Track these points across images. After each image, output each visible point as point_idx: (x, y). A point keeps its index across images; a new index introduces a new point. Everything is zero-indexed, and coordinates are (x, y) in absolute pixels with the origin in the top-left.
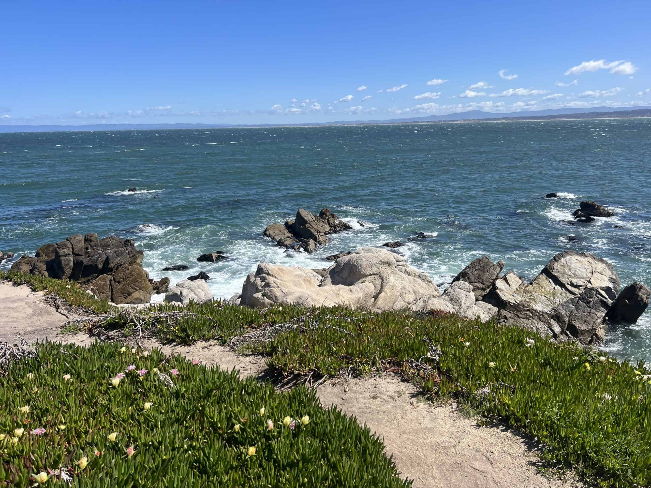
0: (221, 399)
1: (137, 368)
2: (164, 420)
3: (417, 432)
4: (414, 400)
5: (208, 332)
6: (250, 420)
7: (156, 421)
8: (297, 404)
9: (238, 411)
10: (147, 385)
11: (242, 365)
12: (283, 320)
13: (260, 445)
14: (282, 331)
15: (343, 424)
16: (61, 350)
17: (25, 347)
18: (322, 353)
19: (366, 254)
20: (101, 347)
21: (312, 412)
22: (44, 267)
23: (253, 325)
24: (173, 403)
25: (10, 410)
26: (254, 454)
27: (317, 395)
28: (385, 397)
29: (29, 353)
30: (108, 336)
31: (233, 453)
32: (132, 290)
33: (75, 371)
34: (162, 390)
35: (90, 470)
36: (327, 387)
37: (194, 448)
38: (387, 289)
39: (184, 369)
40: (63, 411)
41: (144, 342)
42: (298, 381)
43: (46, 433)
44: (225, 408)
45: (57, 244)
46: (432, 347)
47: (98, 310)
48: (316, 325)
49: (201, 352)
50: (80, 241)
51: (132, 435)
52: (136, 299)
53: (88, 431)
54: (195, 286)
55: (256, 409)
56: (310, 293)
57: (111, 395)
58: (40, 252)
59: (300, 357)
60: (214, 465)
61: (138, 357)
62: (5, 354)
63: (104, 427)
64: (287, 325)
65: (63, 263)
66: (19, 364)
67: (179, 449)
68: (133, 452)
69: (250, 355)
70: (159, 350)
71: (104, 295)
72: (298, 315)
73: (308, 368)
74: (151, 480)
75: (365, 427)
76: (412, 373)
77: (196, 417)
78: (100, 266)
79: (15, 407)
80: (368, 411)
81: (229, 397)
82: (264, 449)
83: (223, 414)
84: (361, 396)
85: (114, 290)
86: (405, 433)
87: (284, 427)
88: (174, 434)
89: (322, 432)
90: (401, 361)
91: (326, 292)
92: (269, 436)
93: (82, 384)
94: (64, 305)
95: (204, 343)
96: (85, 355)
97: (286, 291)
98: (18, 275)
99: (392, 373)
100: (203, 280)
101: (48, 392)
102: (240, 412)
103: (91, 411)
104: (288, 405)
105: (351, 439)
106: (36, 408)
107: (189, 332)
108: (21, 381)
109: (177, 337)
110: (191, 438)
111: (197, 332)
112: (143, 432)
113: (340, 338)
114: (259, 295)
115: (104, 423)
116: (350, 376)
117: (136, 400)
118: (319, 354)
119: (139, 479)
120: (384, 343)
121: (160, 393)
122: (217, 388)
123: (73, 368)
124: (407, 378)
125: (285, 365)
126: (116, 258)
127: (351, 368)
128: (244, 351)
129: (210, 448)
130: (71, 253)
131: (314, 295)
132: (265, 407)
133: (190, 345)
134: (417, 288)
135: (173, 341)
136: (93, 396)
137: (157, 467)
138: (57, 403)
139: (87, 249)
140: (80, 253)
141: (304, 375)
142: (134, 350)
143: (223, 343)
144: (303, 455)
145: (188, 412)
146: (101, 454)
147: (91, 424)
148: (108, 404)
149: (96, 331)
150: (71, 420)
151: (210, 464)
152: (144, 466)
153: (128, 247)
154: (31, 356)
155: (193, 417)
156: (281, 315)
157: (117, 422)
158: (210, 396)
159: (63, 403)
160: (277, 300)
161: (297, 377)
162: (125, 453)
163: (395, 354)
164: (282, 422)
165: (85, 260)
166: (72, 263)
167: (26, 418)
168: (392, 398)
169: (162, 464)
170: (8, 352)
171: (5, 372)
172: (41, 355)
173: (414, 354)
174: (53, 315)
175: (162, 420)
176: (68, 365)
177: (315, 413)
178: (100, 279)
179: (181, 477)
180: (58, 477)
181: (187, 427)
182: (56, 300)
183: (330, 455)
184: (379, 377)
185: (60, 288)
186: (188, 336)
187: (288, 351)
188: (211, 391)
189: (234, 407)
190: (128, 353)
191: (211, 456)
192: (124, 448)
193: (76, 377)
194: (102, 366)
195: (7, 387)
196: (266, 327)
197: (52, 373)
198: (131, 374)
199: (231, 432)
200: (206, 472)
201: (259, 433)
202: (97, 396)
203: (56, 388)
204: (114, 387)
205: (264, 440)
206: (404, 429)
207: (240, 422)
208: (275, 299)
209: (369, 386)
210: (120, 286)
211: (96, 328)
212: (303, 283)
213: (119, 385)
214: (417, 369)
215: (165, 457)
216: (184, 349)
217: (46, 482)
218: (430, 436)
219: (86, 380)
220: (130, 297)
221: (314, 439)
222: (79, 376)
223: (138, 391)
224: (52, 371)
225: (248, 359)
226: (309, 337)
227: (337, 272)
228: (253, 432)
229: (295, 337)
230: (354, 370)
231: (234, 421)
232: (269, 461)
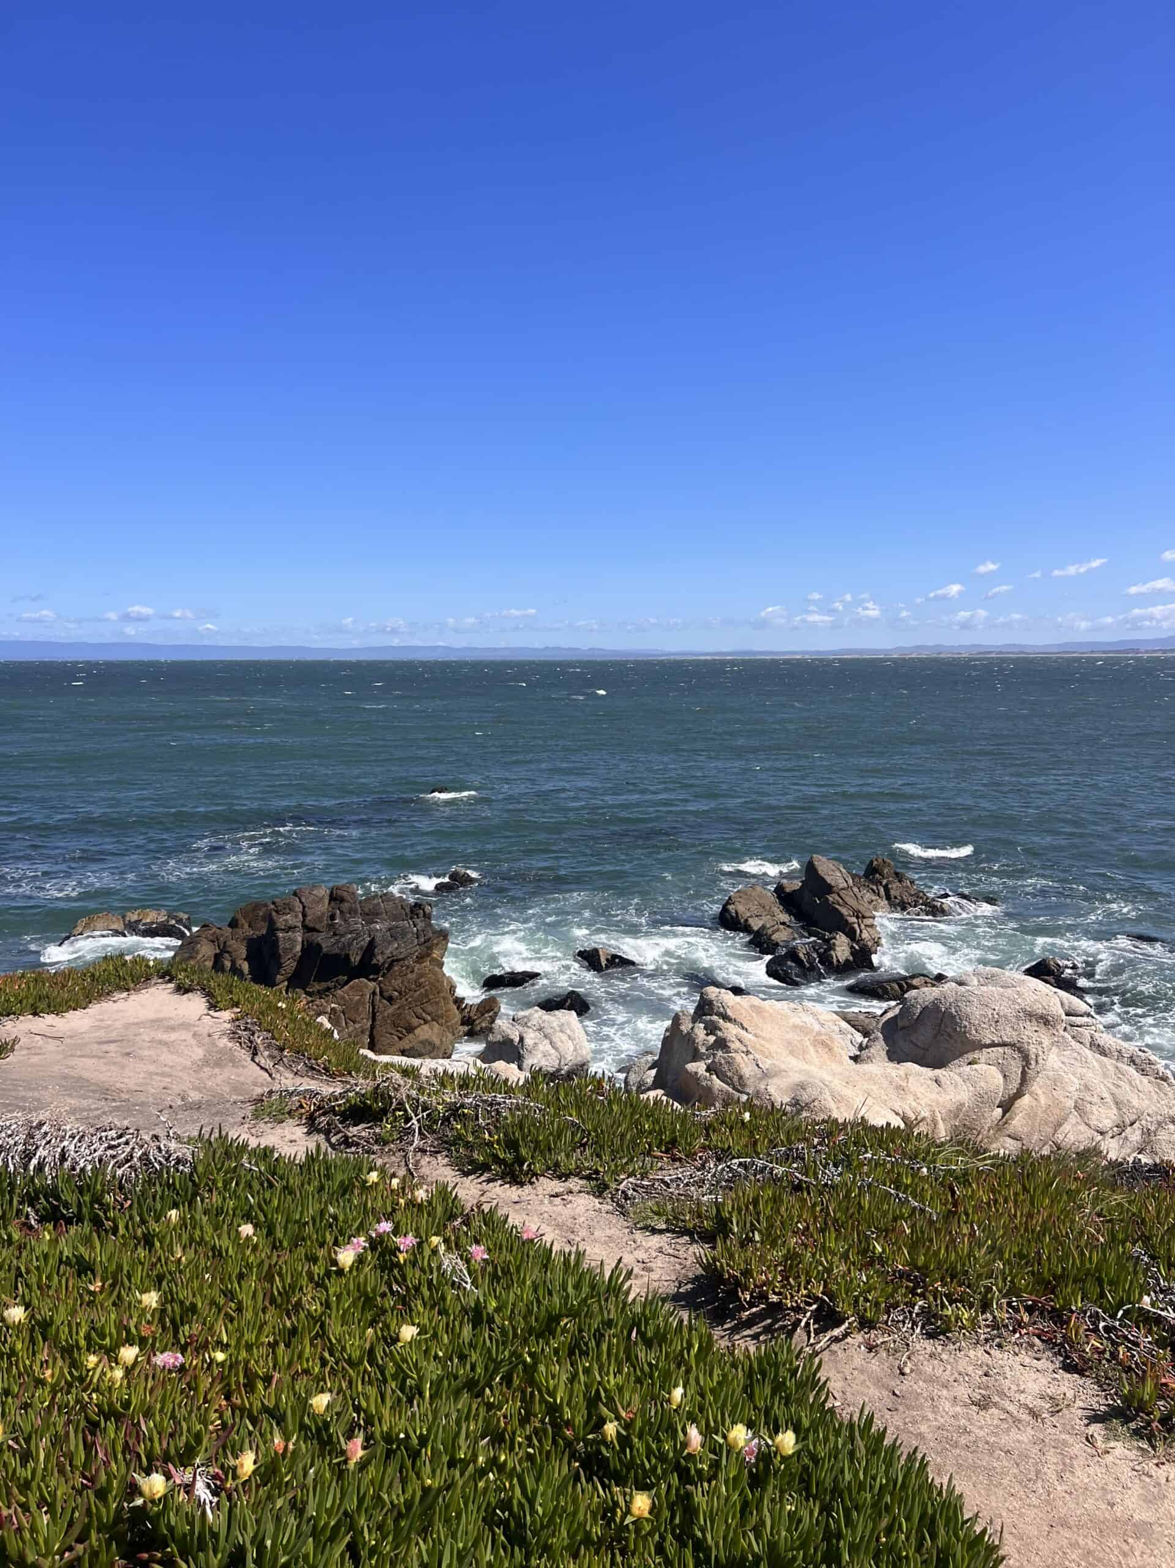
0: (577, 1345)
1: (396, 1231)
2: (440, 1380)
3: (1102, 1528)
4: (1096, 1429)
5: (567, 1156)
6: (643, 1415)
7: (421, 1378)
8: (768, 1390)
9: (617, 1384)
10: (414, 1276)
11: (641, 1255)
12: (750, 1150)
13: (663, 1493)
14: (746, 1178)
15: (887, 1472)
16: (245, 1160)
17: (173, 1145)
18: (845, 1257)
19: (984, 988)
20: (325, 1161)
21: (806, 1423)
22: (243, 952)
23: (675, 1151)
24: (467, 1332)
25: (119, 1296)
26: (646, 1515)
27: (822, 1375)
28: (1011, 1408)
29: (178, 1161)
30: (346, 1137)
31: (596, 1499)
32: (415, 1021)
33: (265, 1216)
34: (443, 1298)
35: (258, 1487)
36: (852, 1351)
37: (501, 1468)
38: (1037, 1086)
39: (501, 1248)
40: (227, 1314)
41: (423, 1162)
42: (776, 1321)
43: (183, 1366)
44: (587, 1371)
45: (274, 903)
46: (1157, 1280)
47: (337, 1066)
48: (832, 1174)
49: (547, 1207)
50: (321, 899)
51: (364, 1404)
52: (421, 1042)
53: (272, 1377)
54: (555, 1024)
55: (662, 1388)
56: (828, 1078)
57: (331, 1291)
58: (240, 916)
59: (786, 1258)
60: (543, 1527)
61: (402, 1201)
62: (132, 1157)
63: (306, 1372)
64: (760, 1163)
65: (282, 945)
66: (154, 1184)
67: (465, 1463)
68: (360, 1453)
69: (661, 1232)
70: (449, 1189)
71: (357, 1026)
72: (790, 1142)
73: (805, 1292)
74: (391, 1538)
75: (950, 1491)
76: (1095, 1349)
77: (516, 1382)
78: (355, 959)
79: (130, 1289)
80: (963, 1441)
81: (598, 1345)
82: (673, 1504)
83: (579, 1388)
84: (945, 1392)
85: (379, 1017)
86: (1064, 1524)
87: (728, 1452)
88: (458, 1423)
89: (828, 1483)
90: (1063, 1308)
91: (871, 1078)
92: (688, 1470)
93: (275, 1254)
94: (268, 1047)
95: (556, 1182)
96: (291, 1181)
97: (766, 1064)
98: (186, 970)
99: (1037, 1341)
100: (574, 1013)
101: (202, 1261)
102: (620, 1389)
103: (284, 1325)
104: (745, 1390)
105: (908, 1519)
106: (173, 1300)
107: (523, 1151)
108: (155, 1227)
109: (496, 1159)
110: (498, 1439)
111: (541, 1152)
112: (389, 1403)
113: (895, 1219)
114: (698, 1068)
115: (308, 1361)
116: (918, 1331)
117: (384, 1312)
118: (836, 1259)
119: (366, 1530)
120: (1016, 1250)
121: (438, 1304)
122: (573, 1314)
123: (262, 1210)
124: (1081, 1364)
125: (747, 1273)
126: (390, 943)
127: (922, 1308)
128: (648, 1217)
129: (538, 1479)
130: (299, 924)
131: (837, 1084)
132: (685, 1387)
133: (522, 1184)
134: (1126, 1093)
135: (484, 1168)
136: (292, 1287)
137: (409, 1505)
138: (216, 1292)
139: (333, 917)
140: (318, 927)
141: (792, 1309)
142: (395, 1182)
143: (600, 1190)
144: (772, 1546)
145: (498, 1364)
146: (286, 1447)
147: (280, 1359)
148: (324, 1313)
149: (323, 1120)
150: (239, 1340)
151: (533, 1522)
152: (379, 1498)
153: (418, 921)
154: (181, 1168)
155: (507, 1380)
156: (746, 1133)
157: (337, 1363)
158: (552, 1333)
159: (230, 1295)
160: (744, 1085)
161: (775, 1310)
162: (343, 1452)
163: (1048, 1285)
164: (725, 1437)
165: (326, 942)
166: (298, 948)
167: (148, 1322)
168: (1034, 1414)
169: (422, 1498)
170: (138, 1153)
171: (126, 1199)
172: (200, 1169)
173: (1102, 1295)
174: (244, 1067)
175: (435, 1377)
176: (252, 1200)
177: (814, 1426)
178: (352, 988)
179: (461, 1545)
180: (189, 1488)
181: (490, 1406)
182: (253, 1034)
183: (846, 1557)
184: (1000, 1346)
185: (264, 1006)
186: (520, 1161)
187: (757, 1238)
188: (557, 1319)
189: (608, 1374)
190: (381, 1187)
191: (539, 1500)
192: (342, 1439)
193: (265, 1232)
194: (322, 1213)
195: (123, 1236)
196: (706, 1161)
197: (217, 1215)
198: (381, 1242)
199: (594, 1440)
200: (523, 1542)
201: (662, 1458)
202: (301, 1289)
203: (220, 1255)
204: (340, 1272)
205: (675, 1480)
206: (1064, 1511)
207: (618, 1418)
208: (739, 1084)
209: (970, 1369)
210: (391, 1010)
211: (324, 1114)
212: (812, 1049)
213: (351, 1268)
214: (1109, 1339)
215: (429, 1481)
216: (509, 1193)
217: (160, 1500)
218: (1139, 1546)
219: (285, 1244)
220: (411, 1036)
221: (807, 1500)
222: (270, 1232)
223: (391, 1289)
224: (219, 1211)
225: (656, 1241)
226: (814, 1205)
227: (903, 1028)
228: (649, 1452)
229: (776, 1200)
230: (928, 1315)
231: (605, 1411)
232: (680, 1540)
